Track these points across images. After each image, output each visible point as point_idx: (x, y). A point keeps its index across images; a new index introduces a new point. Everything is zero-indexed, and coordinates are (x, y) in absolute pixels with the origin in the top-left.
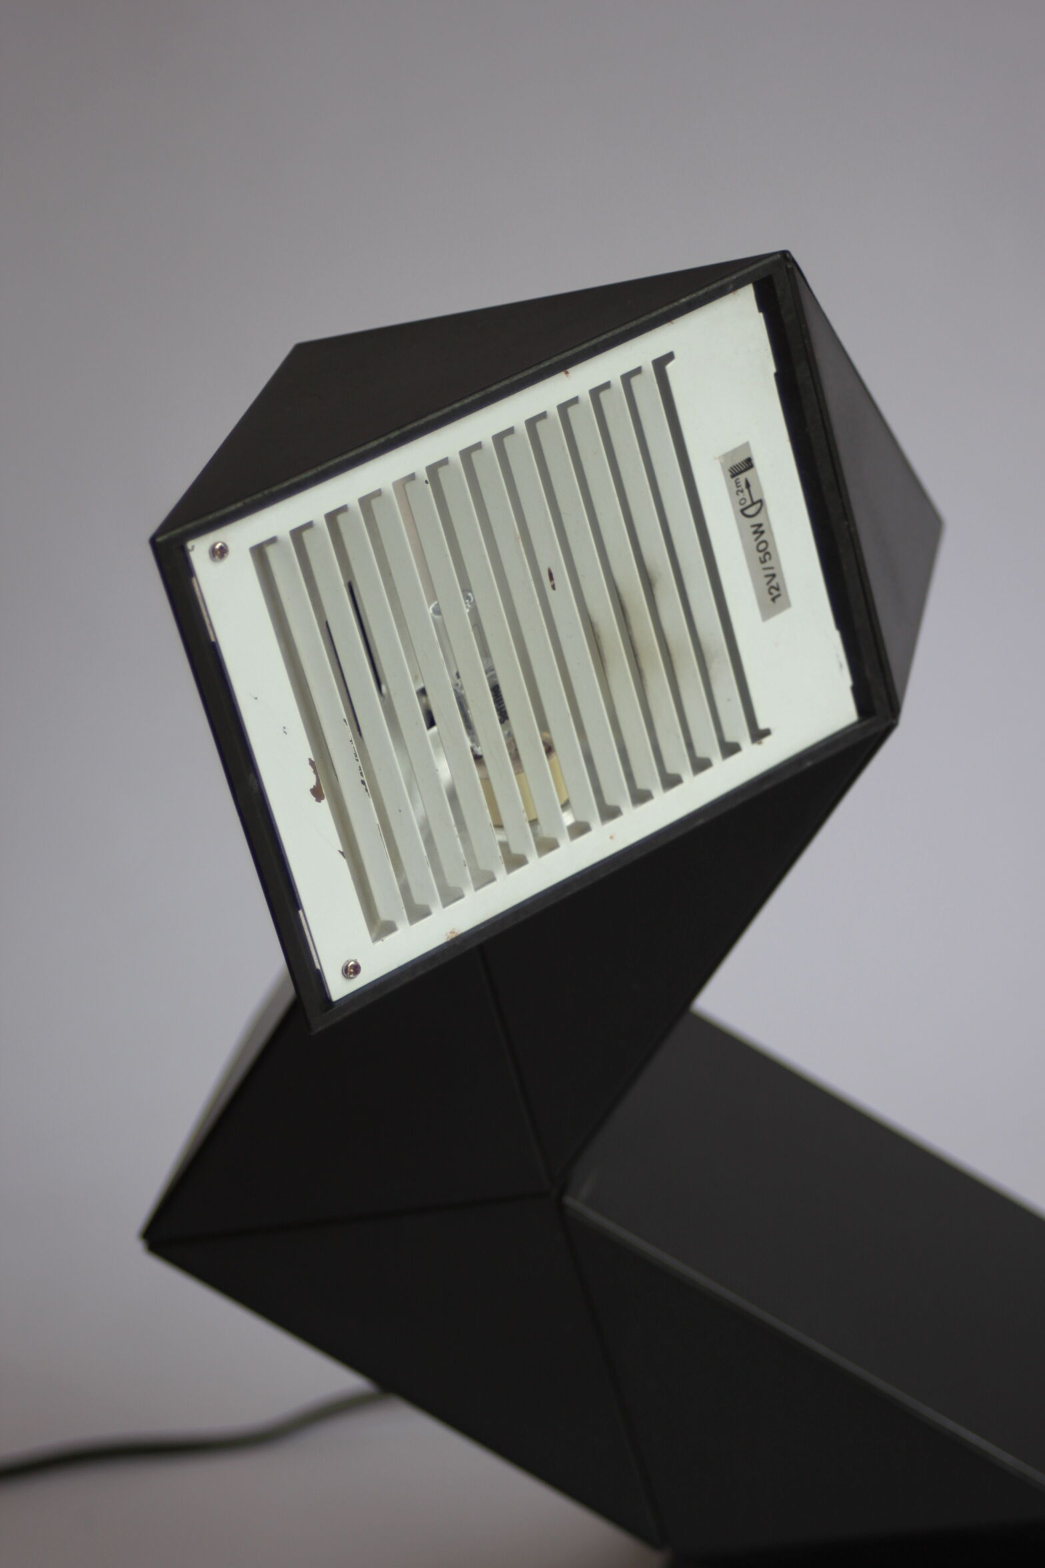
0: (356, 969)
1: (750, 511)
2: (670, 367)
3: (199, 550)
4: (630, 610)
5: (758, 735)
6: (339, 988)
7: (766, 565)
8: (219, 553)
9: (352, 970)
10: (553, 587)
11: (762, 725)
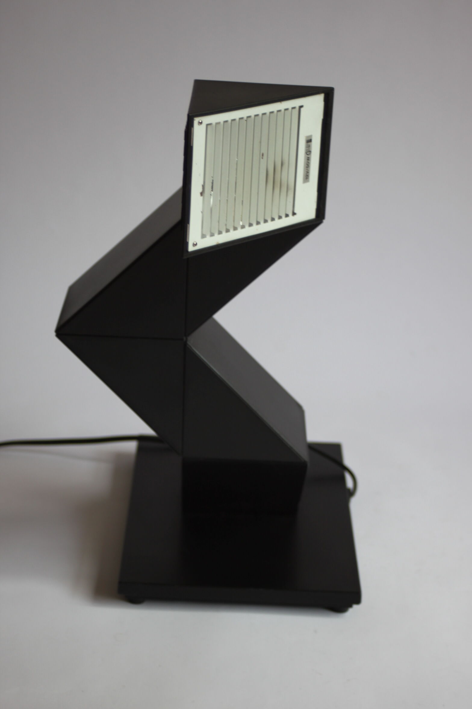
0: (196, 245)
1: (308, 153)
2: (302, 109)
3: (196, 120)
4: (276, 170)
5: (294, 214)
6: (191, 248)
7: (307, 169)
8: (200, 123)
9: (195, 245)
10: (262, 158)
11: (295, 211)
